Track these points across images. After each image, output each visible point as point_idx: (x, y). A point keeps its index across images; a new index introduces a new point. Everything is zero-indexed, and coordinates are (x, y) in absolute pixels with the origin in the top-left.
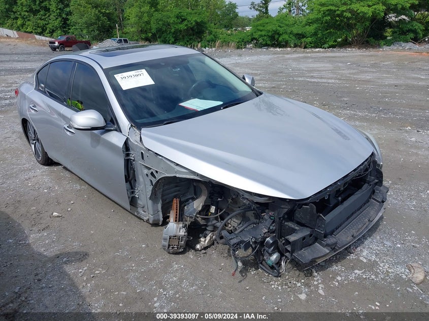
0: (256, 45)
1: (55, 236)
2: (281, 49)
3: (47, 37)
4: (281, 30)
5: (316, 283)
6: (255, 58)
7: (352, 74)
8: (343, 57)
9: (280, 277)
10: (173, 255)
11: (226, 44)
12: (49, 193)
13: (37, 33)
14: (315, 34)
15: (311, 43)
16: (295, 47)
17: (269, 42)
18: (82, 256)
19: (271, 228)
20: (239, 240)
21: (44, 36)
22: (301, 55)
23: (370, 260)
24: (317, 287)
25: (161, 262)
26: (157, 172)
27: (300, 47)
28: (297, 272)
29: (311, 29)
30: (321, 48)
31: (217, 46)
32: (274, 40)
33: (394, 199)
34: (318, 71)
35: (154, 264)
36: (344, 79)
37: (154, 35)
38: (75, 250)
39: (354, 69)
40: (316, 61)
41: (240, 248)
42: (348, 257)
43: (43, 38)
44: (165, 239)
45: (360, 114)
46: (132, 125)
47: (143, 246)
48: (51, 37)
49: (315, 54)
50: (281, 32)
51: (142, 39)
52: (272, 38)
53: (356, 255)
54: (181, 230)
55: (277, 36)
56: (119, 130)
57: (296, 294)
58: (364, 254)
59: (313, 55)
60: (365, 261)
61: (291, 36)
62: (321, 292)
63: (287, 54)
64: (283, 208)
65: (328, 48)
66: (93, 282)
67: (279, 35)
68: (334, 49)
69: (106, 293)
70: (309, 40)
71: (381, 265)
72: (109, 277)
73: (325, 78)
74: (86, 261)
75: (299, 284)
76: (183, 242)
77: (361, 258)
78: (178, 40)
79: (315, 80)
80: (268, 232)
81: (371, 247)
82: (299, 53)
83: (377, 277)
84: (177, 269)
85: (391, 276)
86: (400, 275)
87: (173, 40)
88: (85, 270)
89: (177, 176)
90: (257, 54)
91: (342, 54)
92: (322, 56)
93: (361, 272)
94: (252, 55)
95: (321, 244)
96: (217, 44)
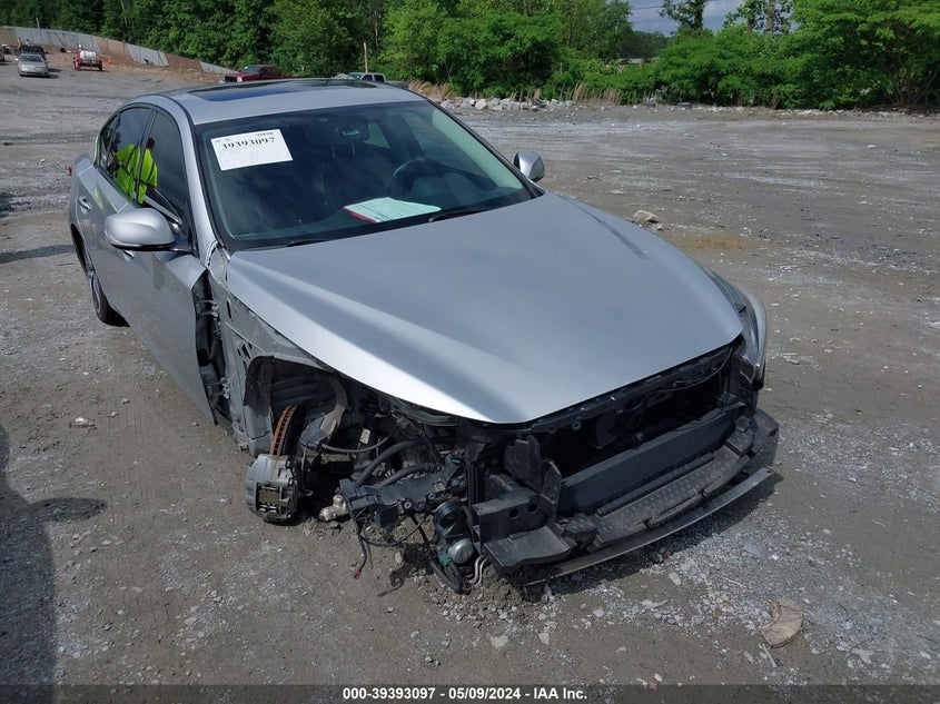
0: (664, 97)
1: (61, 463)
2: (721, 108)
3: (224, 66)
4: (724, 65)
5: (542, 617)
6: (654, 126)
7: (869, 169)
8: (865, 130)
9: (468, 593)
10: (273, 526)
11: (597, 91)
12: (91, 379)
13: (205, 59)
14: (805, 76)
15: (796, 98)
16: (755, 105)
17: (693, 92)
18: (90, 508)
19: (455, 483)
20: (372, 502)
21: (218, 63)
22: (763, 124)
23: (691, 582)
24: (540, 626)
25: (242, 538)
26: (250, 345)
27: (768, 105)
28: (504, 589)
29: (796, 64)
30: (817, 108)
31: (576, 97)
32: (707, 89)
33: (821, 453)
34: (789, 159)
35: (225, 540)
36: (840, 181)
37: (443, 69)
38: (86, 496)
39: (877, 160)
40: (796, 138)
41: (373, 520)
42: (642, 571)
43: (217, 69)
44: (249, 489)
45: (839, 260)
46: (219, 246)
47: (222, 500)
48: (231, 67)
49: (798, 122)
50: (724, 70)
51: (416, 76)
52: (702, 82)
53: (666, 567)
54: (283, 474)
55: (712, 79)
56: (195, 253)
57: (488, 634)
58: (684, 567)
59: (794, 124)
60: (677, 581)
61: (748, 79)
62: (544, 637)
63: (733, 120)
64: (476, 441)
65: (834, 109)
66: (89, 561)
67: (720, 76)
68: (848, 112)
69: (105, 585)
70: (789, 88)
71: (711, 595)
72: (126, 556)
73: (794, 177)
74: (95, 518)
75: (503, 615)
76: (286, 500)
77: (671, 576)
78: (492, 80)
79: (771, 180)
80: (447, 492)
81: (709, 553)
82: (764, 119)
83: (687, 618)
84: (266, 555)
85: (723, 621)
86: (744, 622)
87: (480, 79)
88: (86, 536)
89: (277, 355)
90: (663, 117)
91: (866, 125)
92: (813, 126)
93: (657, 604)
94: (653, 118)
95: (553, 529)
96: (577, 92)
